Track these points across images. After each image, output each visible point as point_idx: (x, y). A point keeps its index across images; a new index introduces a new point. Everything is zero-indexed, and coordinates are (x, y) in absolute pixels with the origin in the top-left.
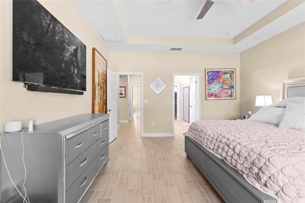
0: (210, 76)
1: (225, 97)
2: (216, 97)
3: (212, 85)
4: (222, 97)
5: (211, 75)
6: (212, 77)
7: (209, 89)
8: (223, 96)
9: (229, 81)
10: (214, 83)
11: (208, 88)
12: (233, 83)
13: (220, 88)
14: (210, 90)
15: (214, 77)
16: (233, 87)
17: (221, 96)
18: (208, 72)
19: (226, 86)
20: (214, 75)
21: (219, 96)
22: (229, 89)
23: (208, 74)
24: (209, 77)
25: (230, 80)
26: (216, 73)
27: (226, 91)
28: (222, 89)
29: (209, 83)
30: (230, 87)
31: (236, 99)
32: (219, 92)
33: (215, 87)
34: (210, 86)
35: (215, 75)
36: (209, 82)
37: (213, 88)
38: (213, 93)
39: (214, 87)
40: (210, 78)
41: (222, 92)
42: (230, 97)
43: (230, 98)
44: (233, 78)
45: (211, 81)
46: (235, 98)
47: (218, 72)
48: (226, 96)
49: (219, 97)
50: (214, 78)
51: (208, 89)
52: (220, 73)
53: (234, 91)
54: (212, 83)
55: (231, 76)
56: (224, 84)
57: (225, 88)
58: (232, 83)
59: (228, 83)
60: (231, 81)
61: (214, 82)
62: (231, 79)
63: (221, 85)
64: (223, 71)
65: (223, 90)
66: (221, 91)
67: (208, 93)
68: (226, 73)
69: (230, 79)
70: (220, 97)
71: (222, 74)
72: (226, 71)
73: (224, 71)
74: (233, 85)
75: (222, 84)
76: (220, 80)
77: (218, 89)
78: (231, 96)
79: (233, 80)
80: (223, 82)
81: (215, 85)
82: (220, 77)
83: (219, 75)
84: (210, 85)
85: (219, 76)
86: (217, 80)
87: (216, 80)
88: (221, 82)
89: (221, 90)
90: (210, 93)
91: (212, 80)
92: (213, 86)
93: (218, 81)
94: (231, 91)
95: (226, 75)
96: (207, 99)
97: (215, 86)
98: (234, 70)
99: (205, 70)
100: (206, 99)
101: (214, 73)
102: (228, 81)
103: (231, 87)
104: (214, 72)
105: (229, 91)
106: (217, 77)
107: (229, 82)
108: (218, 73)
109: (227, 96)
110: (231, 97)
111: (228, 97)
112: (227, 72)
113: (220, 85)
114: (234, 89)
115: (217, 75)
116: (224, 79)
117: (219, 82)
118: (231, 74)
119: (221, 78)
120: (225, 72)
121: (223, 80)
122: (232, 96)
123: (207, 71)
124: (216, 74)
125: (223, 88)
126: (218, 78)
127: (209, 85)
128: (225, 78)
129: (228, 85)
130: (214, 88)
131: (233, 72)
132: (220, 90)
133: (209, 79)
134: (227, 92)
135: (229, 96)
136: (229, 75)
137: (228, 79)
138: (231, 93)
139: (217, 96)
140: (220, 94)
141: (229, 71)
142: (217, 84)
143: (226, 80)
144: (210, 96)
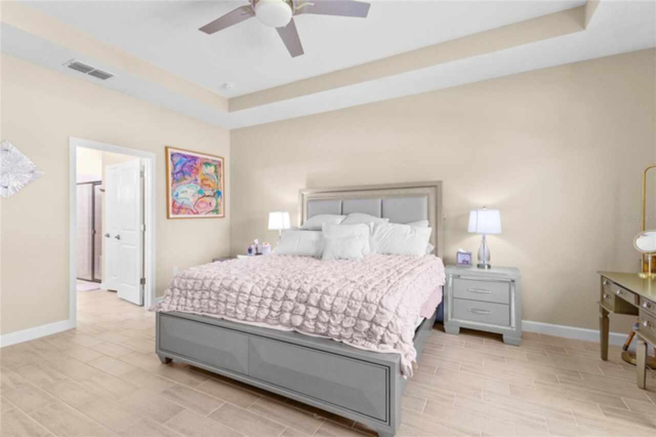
0: (177, 164)
1: (206, 214)
2: (189, 213)
3: (181, 184)
4: (201, 212)
5: (180, 162)
6: (182, 167)
7: (175, 194)
8: (202, 210)
9: (213, 181)
10: (185, 181)
11: (173, 191)
12: (219, 186)
13: (197, 195)
14: (177, 195)
15: (185, 169)
16: (219, 193)
17: (199, 210)
18: (172, 155)
19: (208, 190)
20: (185, 163)
21: (195, 211)
22: (213, 196)
23: (172, 160)
24: (175, 166)
25: (214, 179)
26: (189, 159)
27: (208, 200)
28: (200, 196)
29: (175, 181)
30: (215, 194)
31: (224, 217)
32: (196, 202)
33: (188, 190)
34: (177, 187)
35: (188, 163)
36: (174, 179)
37: (183, 192)
38: (183, 203)
39: (186, 191)
40: (177, 170)
41: (201, 202)
42: (215, 213)
43: (215, 215)
44: (220, 176)
45: (178, 175)
46: (222, 215)
47: (194, 159)
48: (209, 210)
49: (195, 213)
50: (186, 171)
51: (172, 194)
52: (198, 162)
53: (221, 201)
54: (182, 181)
55: (216, 172)
56: (204, 186)
57: (207, 193)
58: (218, 184)
59: (212, 185)
60: (216, 181)
61: (185, 179)
62: (217, 177)
63: (199, 188)
64: (202, 159)
65: (203, 199)
66: (200, 200)
67: (174, 202)
68: (207, 164)
69: (215, 177)
70: (198, 213)
71: (201, 164)
72: (208, 159)
73: (205, 159)
74: (220, 190)
75: (202, 187)
76: (197, 177)
77: (193, 195)
78: (216, 211)
79: (220, 180)
80: (202, 181)
81: (188, 185)
82: (198, 170)
83: (194, 166)
84: (178, 184)
85: (195, 168)
86: (192, 175)
87: (190, 176)
88: (199, 181)
89: (199, 198)
90: (177, 203)
91: (182, 174)
92: (184, 188)
93: (194, 178)
94: (216, 200)
95: (208, 167)
96: (171, 216)
97: (188, 188)
98: (221, 160)
99: (166, 148)
100: (168, 217)
101: (185, 159)
102: (211, 181)
103: (216, 192)
104: (184, 156)
105: (214, 202)
106: (192, 169)
107: (212, 183)
108: (194, 161)
109: (209, 212)
110: (217, 213)
111: (211, 212)
112: (210, 161)
113: (196, 188)
114: (221, 197)
115: (192, 166)
116: (204, 175)
117: (196, 180)
118: (217, 166)
119: (200, 173)
120: (205, 161)
121: (203, 177)
122: (219, 212)
123: (170, 150)
124: (189, 161)
125: (203, 195)
126: (194, 171)
127: (174, 185)
128: (207, 174)
129: (211, 188)
130: (185, 193)
131: (220, 165)
132: (197, 198)
133: (175, 172)
134: (210, 204)
135: (213, 211)
136: (212, 168)
137: (212, 176)
138: (217, 206)
139: (192, 211)
140: (198, 206)
141: (213, 161)
142: (192, 184)
143: (208, 177)
144: (176, 210)
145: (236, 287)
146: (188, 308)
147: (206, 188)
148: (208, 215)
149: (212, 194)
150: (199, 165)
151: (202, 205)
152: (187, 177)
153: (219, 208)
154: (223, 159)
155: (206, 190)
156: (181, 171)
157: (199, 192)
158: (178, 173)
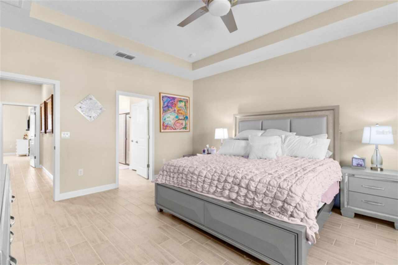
0: (165, 102)
1: (180, 129)
2: (171, 129)
3: (167, 113)
4: (178, 129)
5: (167, 101)
7: (164, 118)
8: (178, 127)
9: (184, 111)
10: (169, 112)
11: (163, 117)
13: (175, 119)
14: (165, 119)
15: (169, 104)
16: (187, 118)
17: (176, 128)
18: (163, 97)
19: (181, 116)
20: (169, 101)
21: (174, 128)
22: (184, 119)
23: (163, 100)
24: (164, 103)
25: (184, 109)
26: (171, 99)
27: (181, 121)
28: (177, 119)
29: (164, 111)
30: (184, 118)
31: (189, 131)
32: (175, 123)
33: (171, 116)
34: (165, 114)
35: (171, 101)
36: (164, 110)
37: (168, 118)
38: (168, 123)
39: (170, 117)
40: (165, 105)
41: (178, 123)
43: (185, 130)
44: (188, 108)
45: (166, 108)
46: (188, 130)
47: (174, 98)
48: (181, 128)
49: (174, 129)
50: (170, 106)
51: (163, 119)
52: (176, 100)
53: (188, 122)
54: (167, 111)
55: (185, 105)
56: (179, 114)
57: (180, 118)
58: (186, 113)
59: (183, 113)
60: (186, 111)
61: (169, 110)
62: (186, 108)
63: (176, 115)
65: (178, 121)
67: (163, 123)
68: (181, 101)
69: (185, 109)
70: (175, 129)
72: (181, 99)
73: (179, 98)
74: (187, 116)
76: (175, 108)
77: (173, 119)
78: (185, 128)
80: (178, 111)
81: (170, 114)
82: (175, 105)
83: (174, 102)
86: (173, 107)
87: (172, 108)
88: (176, 111)
89: (176, 121)
90: (165, 123)
91: (167, 107)
92: (168, 115)
93: (173, 109)
94: (186, 122)
95: (181, 103)
96: (162, 131)
97: (171, 115)
98: (188, 98)
99: (160, 94)
100: (160, 131)
101: (169, 99)
102: (183, 111)
103: (185, 117)
104: (169, 97)
105: (184, 122)
106: (173, 105)
108: (174, 100)
109: (182, 129)
110: (186, 129)
112: (182, 100)
114: (188, 120)
115: (173, 103)
117: (175, 110)
118: (186, 102)
119: (177, 106)
120: (180, 100)
121: (178, 109)
123: (162, 95)
124: (171, 100)
125: (178, 119)
128: (180, 107)
131: (187, 102)
132: (175, 121)
133: (164, 107)
134: (182, 124)
135: (183, 128)
136: (183, 103)
137: (183, 108)
138: (185, 125)
139: (173, 128)
140: (176, 125)
141: (184, 99)
142: (173, 113)
143: (180, 108)
144: (165, 128)
145: (196, 173)
146: (171, 182)
147: (180, 115)
148: (181, 130)
149: (183, 118)
150: (176, 102)
151: (178, 125)
152: (170, 109)
153: (186, 126)
154: (189, 98)
155: (180, 116)
156: (167, 106)
157: (176, 117)
158: (165, 107)
